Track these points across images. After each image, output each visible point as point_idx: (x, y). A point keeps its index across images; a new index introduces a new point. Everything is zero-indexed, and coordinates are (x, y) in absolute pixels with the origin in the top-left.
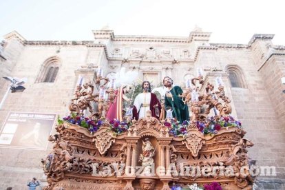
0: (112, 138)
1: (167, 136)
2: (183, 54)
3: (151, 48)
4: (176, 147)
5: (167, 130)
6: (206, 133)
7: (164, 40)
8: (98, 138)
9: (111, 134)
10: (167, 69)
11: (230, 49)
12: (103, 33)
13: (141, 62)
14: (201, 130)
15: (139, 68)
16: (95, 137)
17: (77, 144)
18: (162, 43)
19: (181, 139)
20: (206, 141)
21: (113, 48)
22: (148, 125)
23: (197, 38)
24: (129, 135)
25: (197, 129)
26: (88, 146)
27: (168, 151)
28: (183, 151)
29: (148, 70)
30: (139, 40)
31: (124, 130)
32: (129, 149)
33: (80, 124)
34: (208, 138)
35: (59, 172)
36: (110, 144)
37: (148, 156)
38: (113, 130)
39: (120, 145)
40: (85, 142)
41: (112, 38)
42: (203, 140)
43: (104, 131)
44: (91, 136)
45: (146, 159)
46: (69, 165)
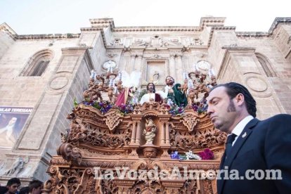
0: (120, 118)
1: (167, 114)
2: (193, 42)
3: (156, 37)
4: (175, 124)
5: (166, 109)
6: (200, 113)
7: (171, 29)
8: (108, 118)
9: (119, 115)
10: (176, 56)
11: (247, 38)
12: (101, 21)
13: (145, 50)
14: (195, 110)
15: (142, 57)
16: (106, 117)
17: (91, 121)
18: (169, 32)
19: (178, 118)
20: (200, 119)
21: (113, 39)
22: (151, 107)
23: (209, 23)
24: (134, 113)
25: (193, 110)
26: (100, 125)
27: (167, 126)
28: (181, 128)
29: (153, 58)
30: (143, 29)
31: (131, 111)
32: (134, 125)
33: (93, 105)
34: (202, 116)
35: (75, 141)
36: (118, 123)
37: (150, 131)
38: (122, 111)
39: (127, 124)
40: (97, 120)
41: (112, 29)
42: (198, 118)
43: (113, 112)
44: (102, 116)
45: (148, 133)
46: (83, 135)
